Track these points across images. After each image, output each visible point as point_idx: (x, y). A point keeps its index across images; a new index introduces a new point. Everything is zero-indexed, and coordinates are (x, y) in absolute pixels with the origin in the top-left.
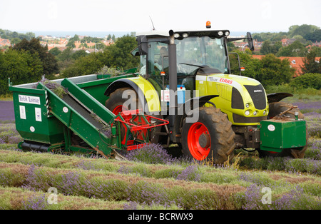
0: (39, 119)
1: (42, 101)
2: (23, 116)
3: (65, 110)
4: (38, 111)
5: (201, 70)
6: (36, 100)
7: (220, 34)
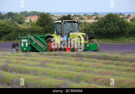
0: (27, 46)
1: (28, 40)
2: (23, 45)
3: (34, 43)
4: (27, 43)
5: (71, 32)
6: (26, 40)
7: (76, 22)
